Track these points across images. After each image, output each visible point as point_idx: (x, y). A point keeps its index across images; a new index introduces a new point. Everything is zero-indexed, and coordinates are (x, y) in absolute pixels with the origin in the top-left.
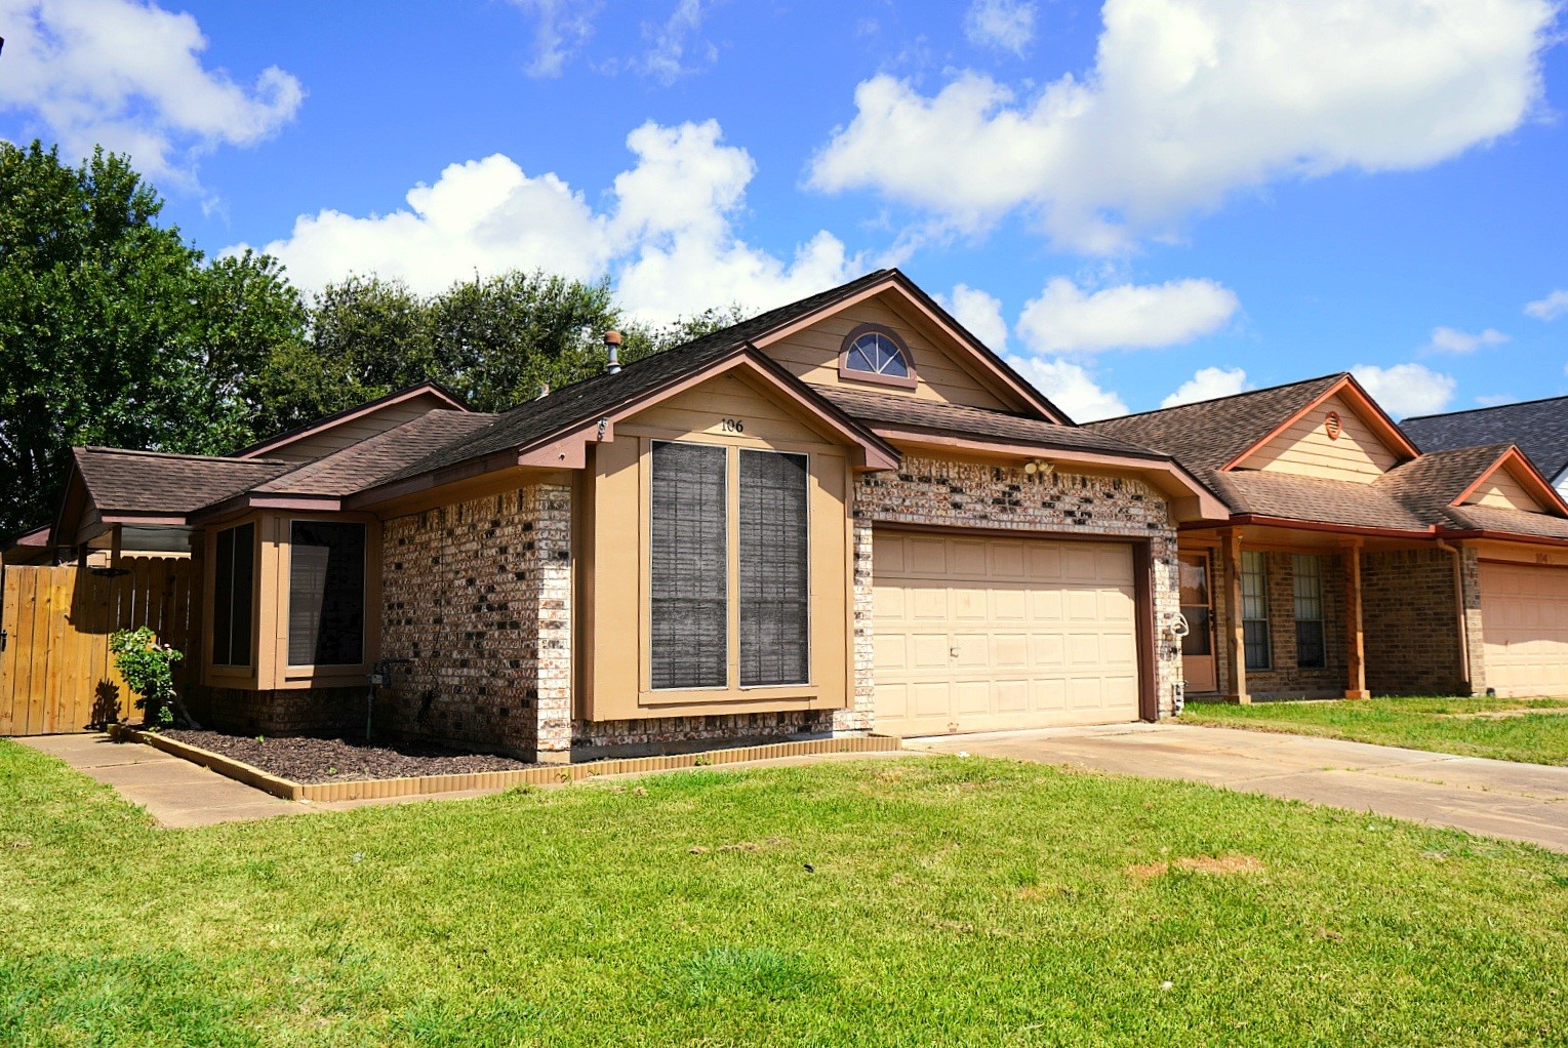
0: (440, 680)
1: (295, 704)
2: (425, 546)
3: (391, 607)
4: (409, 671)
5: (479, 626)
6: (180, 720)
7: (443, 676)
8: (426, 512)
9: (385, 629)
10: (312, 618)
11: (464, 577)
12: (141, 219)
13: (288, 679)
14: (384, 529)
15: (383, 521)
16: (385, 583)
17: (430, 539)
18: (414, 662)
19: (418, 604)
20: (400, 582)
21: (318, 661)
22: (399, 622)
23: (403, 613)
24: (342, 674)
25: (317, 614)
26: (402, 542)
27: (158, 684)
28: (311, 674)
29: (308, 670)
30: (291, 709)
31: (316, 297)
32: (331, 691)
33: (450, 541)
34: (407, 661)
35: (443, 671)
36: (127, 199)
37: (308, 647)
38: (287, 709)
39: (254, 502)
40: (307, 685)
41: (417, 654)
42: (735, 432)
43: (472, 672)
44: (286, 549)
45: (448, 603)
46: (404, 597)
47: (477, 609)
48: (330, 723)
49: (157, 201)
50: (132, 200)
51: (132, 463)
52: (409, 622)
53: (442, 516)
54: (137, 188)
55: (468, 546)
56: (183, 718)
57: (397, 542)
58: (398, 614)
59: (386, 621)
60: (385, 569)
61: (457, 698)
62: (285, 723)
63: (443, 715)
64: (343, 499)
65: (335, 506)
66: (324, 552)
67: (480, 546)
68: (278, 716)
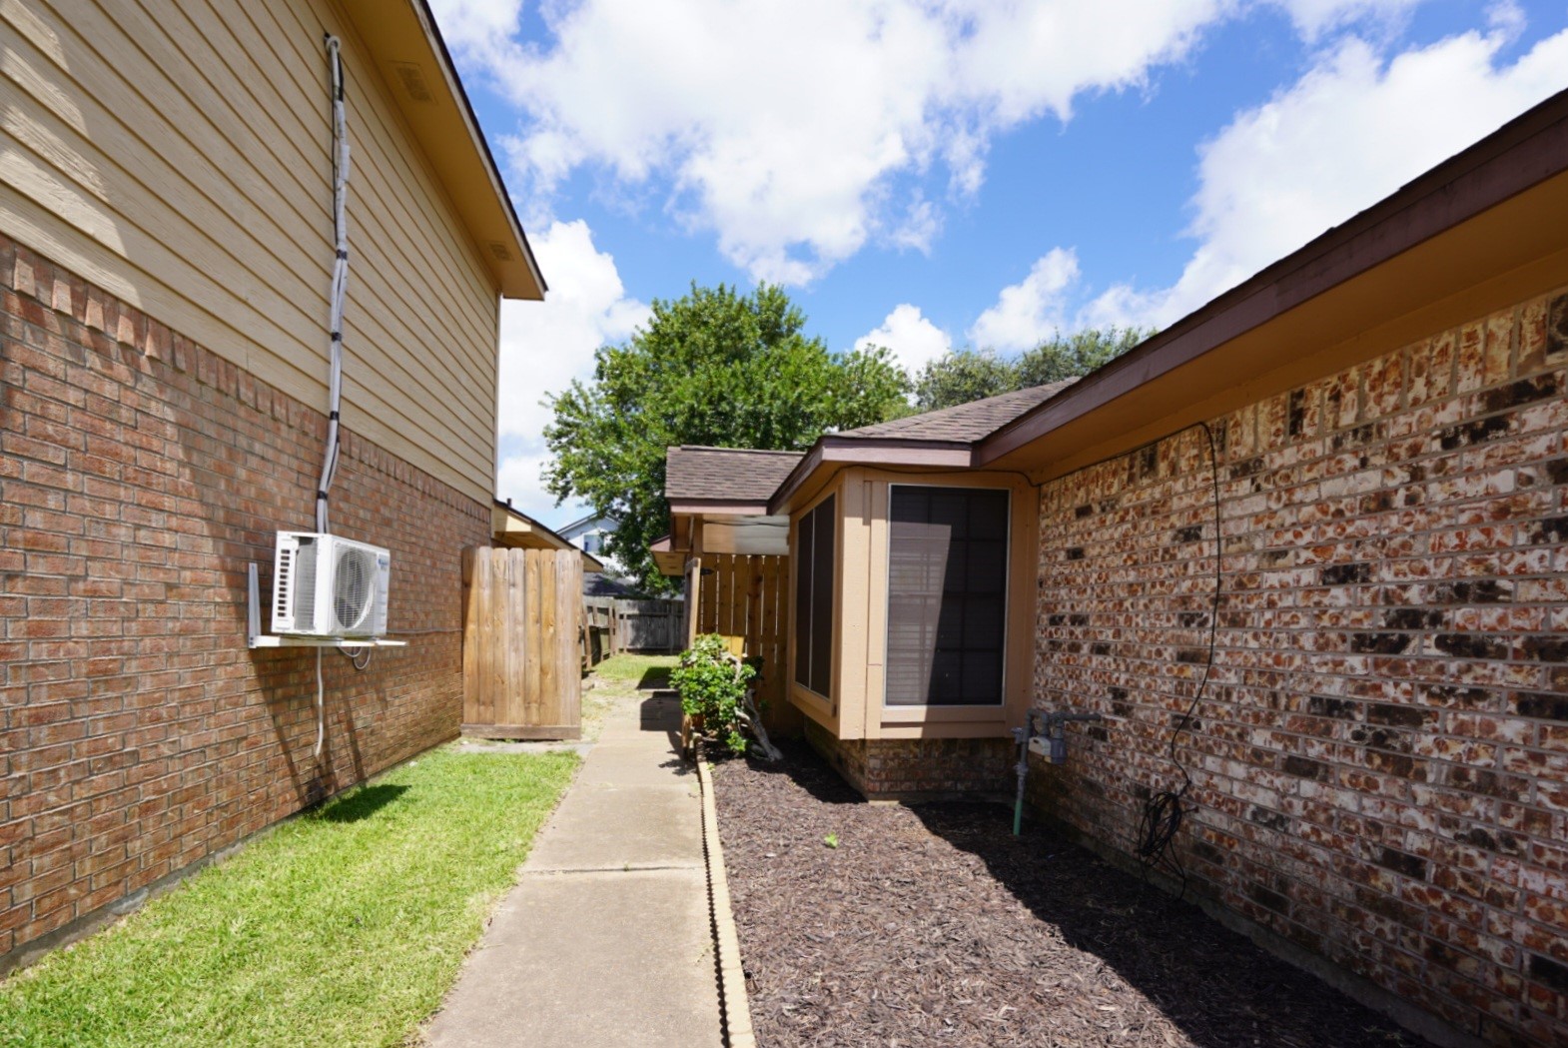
0: (1198, 779)
1: (896, 755)
2: (1158, 509)
3: (1056, 621)
4: (1100, 735)
5: (1389, 689)
6: (755, 747)
7: (1211, 775)
8: (1154, 443)
9: (1043, 655)
10: (924, 635)
11: (1308, 563)
13: (884, 725)
14: (1041, 497)
15: (1039, 485)
16: (1041, 584)
17: (1168, 495)
18: (1114, 723)
19: (1129, 619)
20: (1079, 580)
21: (936, 696)
22: (1075, 648)
23: (1086, 633)
24: (968, 720)
25: (931, 629)
26: (1083, 512)
27: (722, 708)
28: (922, 718)
29: (919, 713)
30: (891, 763)
31: (918, 373)
32: (950, 743)
33: (1245, 486)
34: (1098, 718)
35: (1211, 763)
37: (919, 677)
38: (885, 762)
39: (830, 453)
40: (916, 733)
41: (1120, 710)
43: (1347, 800)
44: (881, 527)
45: (1236, 622)
46: (1088, 605)
47: (1383, 645)
48: (948, 784)
52: (1101, 649)
53: (1215, 437)
55: (1328, 488)
56: (759, 745)
57: (1071, 514)
58: (1072, 633)
59: (1044, 644)
60: (1043, 559)
61: (1266, 835)
62: (881, 782)
63: (1206, 851)
64: (976, 447)
65: (962, 459)
66: (943, 533)
67: (1402, 476)
68: (871, 772)
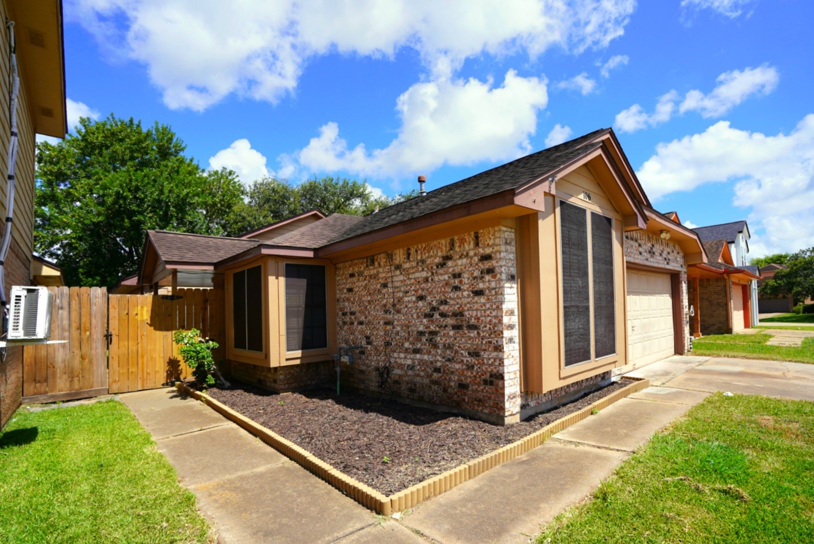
0: (392, 361)
1: (290, 373)
2: (375, 277)
3: (344, 314)
4: (362, 353)
5: (431, 327)
6: (218, 382)
7: (396, 358)
8: (374, 256)
9: (340, 327)
10: (299, 322)
11: (414, 295)
12: (177, 152)
13: (287, 360)
14: (336, 269)
15: (335, 264)
16: (338, 301)
17: (378, 273)
18: (367, 348)
19: (369, 312)
20: (352, 299)
21: (304, 346)
22: (352, 323)
23: (355, 318)
24: (317, 354)
25: (301, 320)
26: (352, 275)
27: (206, 363)
28: (300, 355)
29: (299, 353)
30: (288, 376)
32: (309, 364)
33: (398, 272)
34: (361, 347)
35: (395, 355)
36: (170, 144)
37: (298, 339)
38: (285, 376)
39: (264, 251)
40: (298, 362)
41: (369, 343)
42: (588, 200)
43: (426, 357)
44: (282, 280)
45: (398, 312)
46: (355, 308)
47: (429, 316)
48: (309, 382)
49: (183, 145)
50: (172, 145)
51: (181, 239)
52: (361, 323)
53: (390, 257)
54: (175, 140)
55: (417, 275)
56: (221, 380)
57: (348, 276)
58: (350, 318)
59: (341, 323)
60: (338, 292)
61: (410, 372)
62: (285, 384)
63: (396, 382)
64: (315, 250)
65: (310, 254)
66: (303, 282)
67: (430, 274)
68: (280, 381)
